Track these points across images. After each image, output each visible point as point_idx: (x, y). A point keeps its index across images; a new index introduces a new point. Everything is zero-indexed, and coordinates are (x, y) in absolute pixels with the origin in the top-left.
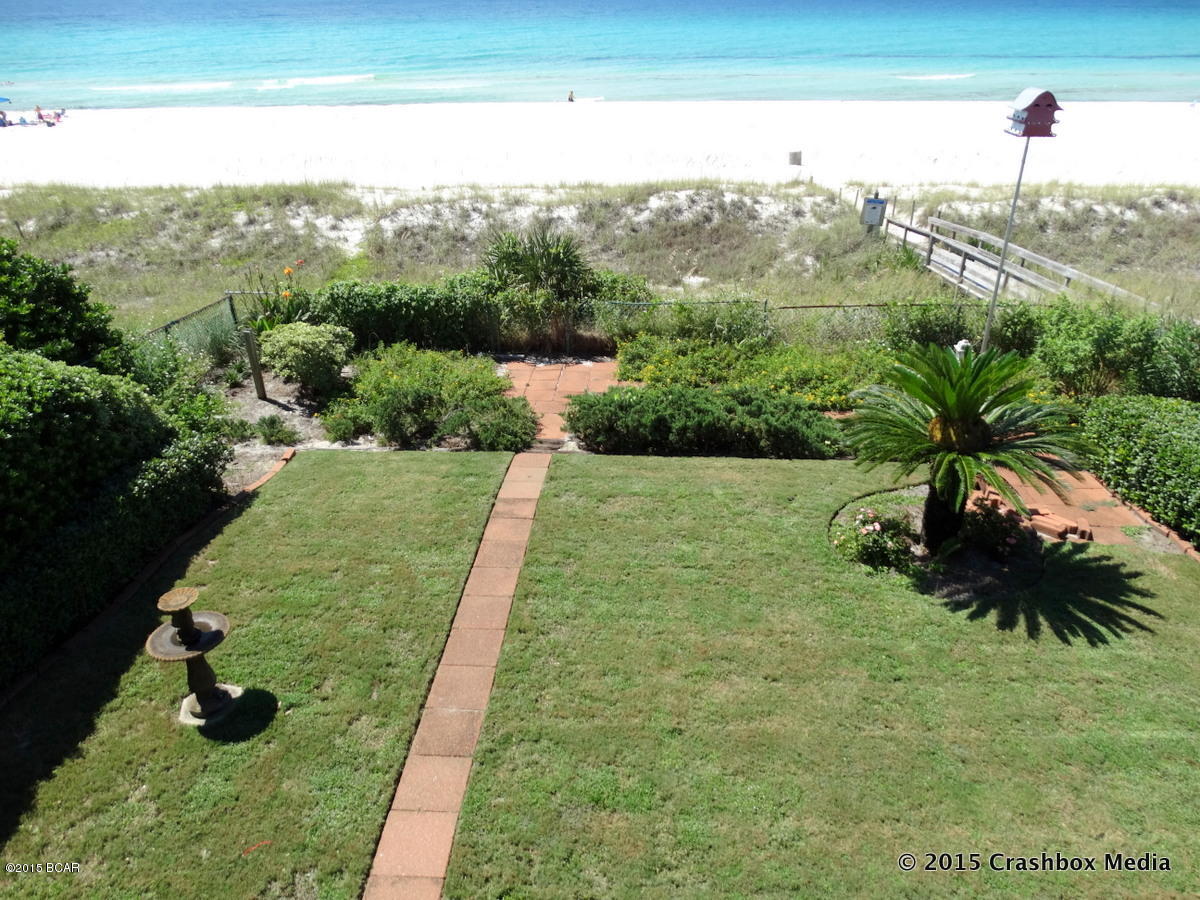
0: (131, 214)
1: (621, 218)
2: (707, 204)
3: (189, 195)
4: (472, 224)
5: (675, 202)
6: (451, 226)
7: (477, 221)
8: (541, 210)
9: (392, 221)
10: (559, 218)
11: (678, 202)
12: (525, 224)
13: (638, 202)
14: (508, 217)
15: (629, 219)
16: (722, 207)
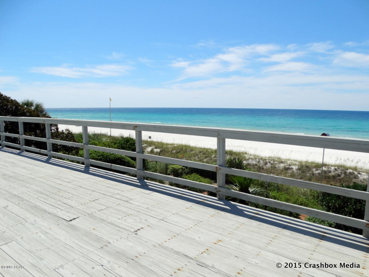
0: (193, 152)
1: (310, 171)
2: (340, 171)
3: (209, 150)
4: (267, 166)
5: (330, 169)
6: (261, 165)
7: (269, 165)
8: (287, 165)
9: (246, 162)
10: (292, 168)
11: (331, 169)
12: (281, 168)
13: (318, 168)
14: (277, 166)
15: (313, 171)
16: (345, 173)
